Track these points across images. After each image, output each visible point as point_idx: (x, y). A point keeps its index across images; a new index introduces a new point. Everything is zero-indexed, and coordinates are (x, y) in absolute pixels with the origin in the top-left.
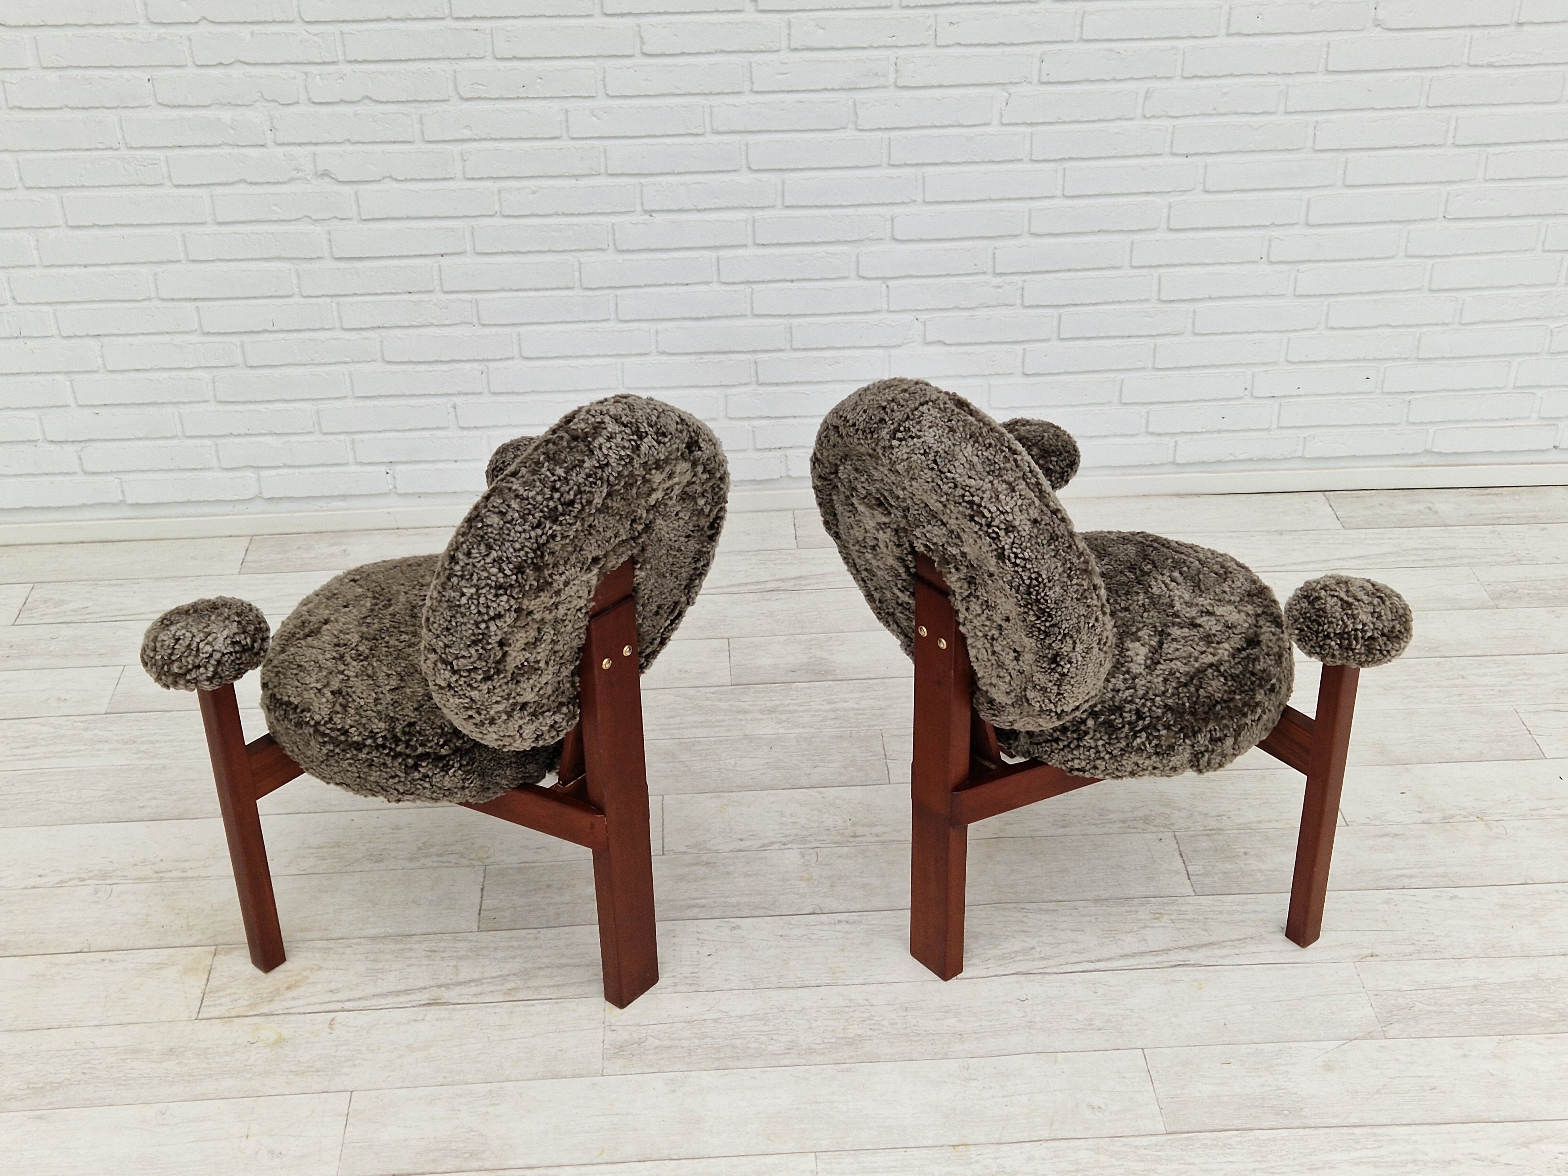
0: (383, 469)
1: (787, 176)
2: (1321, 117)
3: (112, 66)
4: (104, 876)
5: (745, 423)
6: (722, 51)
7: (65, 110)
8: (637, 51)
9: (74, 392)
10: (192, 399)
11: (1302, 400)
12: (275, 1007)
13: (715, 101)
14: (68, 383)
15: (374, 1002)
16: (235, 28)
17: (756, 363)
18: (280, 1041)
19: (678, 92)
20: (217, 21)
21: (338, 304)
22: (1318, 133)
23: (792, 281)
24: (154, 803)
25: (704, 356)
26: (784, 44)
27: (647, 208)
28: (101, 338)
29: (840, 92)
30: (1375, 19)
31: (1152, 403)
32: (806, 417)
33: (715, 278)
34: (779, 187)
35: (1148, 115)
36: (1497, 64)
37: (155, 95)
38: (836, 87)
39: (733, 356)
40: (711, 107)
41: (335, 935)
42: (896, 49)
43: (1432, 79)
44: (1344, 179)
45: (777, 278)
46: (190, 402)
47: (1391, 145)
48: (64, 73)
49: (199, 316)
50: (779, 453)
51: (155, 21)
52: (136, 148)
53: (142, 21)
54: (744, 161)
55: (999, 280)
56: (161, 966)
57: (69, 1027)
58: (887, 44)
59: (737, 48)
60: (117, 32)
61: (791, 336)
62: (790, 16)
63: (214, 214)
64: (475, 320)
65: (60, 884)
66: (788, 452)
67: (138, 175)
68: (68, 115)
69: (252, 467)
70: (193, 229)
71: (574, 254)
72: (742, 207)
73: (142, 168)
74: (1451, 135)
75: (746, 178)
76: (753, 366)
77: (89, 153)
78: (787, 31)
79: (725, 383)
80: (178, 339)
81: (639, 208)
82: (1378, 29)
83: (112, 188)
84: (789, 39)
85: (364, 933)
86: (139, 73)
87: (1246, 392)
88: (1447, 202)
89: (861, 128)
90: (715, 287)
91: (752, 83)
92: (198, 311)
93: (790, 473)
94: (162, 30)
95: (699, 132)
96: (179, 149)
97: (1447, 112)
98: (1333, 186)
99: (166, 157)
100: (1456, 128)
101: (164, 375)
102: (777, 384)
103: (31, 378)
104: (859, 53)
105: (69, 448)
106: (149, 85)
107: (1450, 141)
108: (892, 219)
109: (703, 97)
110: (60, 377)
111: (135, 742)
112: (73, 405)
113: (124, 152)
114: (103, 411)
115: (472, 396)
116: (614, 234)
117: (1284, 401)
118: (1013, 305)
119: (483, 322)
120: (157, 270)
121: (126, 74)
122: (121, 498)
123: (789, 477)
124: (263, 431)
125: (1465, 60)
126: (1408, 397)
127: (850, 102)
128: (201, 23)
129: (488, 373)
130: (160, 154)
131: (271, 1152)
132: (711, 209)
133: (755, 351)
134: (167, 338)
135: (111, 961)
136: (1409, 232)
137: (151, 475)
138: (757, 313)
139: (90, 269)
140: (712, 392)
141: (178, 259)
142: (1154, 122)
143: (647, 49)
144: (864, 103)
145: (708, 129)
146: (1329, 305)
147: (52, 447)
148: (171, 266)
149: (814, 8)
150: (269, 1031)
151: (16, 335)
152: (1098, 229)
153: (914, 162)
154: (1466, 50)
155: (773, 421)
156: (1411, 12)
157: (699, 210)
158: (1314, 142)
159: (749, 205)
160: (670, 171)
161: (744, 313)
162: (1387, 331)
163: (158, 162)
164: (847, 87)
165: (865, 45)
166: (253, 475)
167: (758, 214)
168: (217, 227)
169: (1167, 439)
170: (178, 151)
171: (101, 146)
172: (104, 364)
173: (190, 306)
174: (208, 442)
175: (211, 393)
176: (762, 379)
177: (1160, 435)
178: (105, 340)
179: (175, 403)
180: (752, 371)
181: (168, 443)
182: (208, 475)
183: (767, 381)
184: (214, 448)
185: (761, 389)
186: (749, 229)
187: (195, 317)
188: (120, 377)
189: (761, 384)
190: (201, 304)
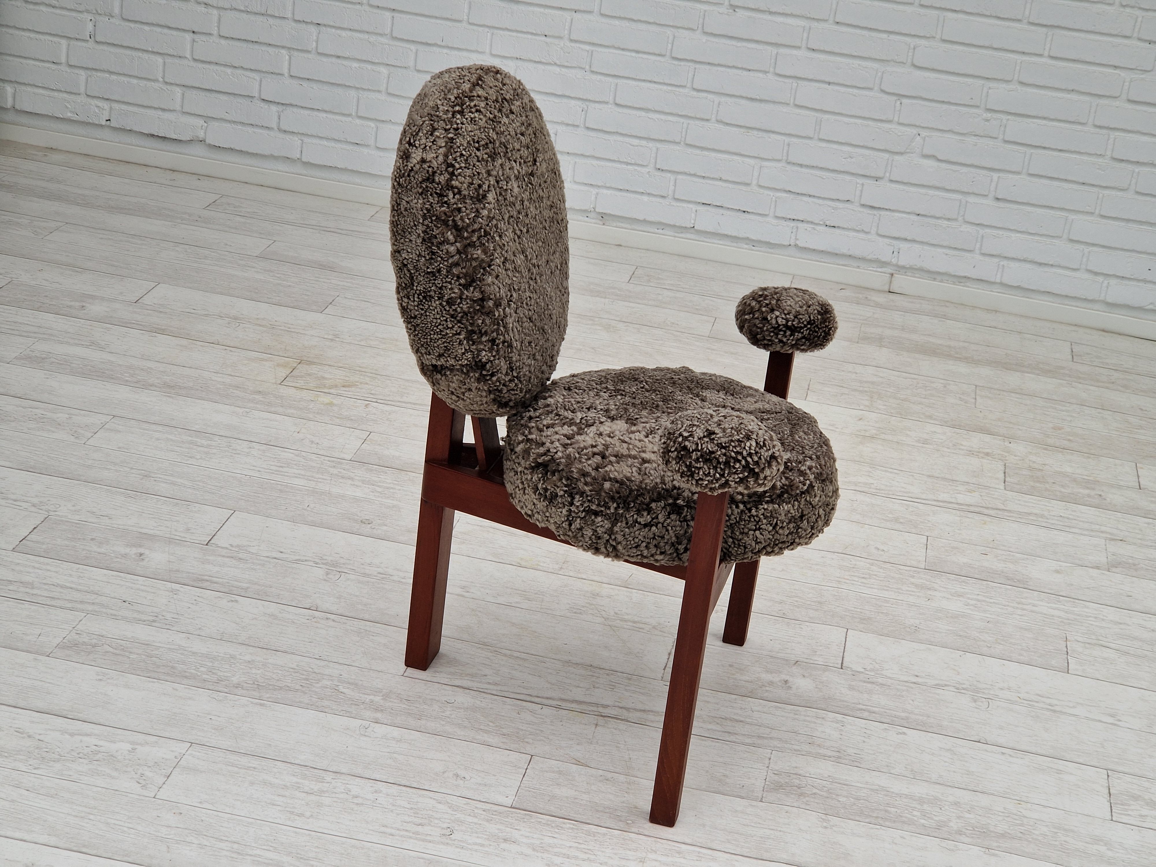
4: (236, 318)
5: (771, 193)
9: (290, 65)
10: (370, 88)
12: (332, 391)
14: (287, 57)
15: (398, 404)
17: (789, 145)
18: (331, 404)
21: (493, 34)
23: (829, 83)
24: (278, 298)
25: (750, 131)
28: (320, 27)
31: (1094, 245)
33: (772, 70)
35: (1124, 4)
39: (772, 135)
41: (381, 374)
45: (818, 78)
46: (369, 90)
49: (393, 23)
50: (792, 224)
55: (989, 115)
56: (263, 360)
57: (197, 369)
61: (820, 128)
64: (587, 67)
65: (206, 315)
66: (800, 225)
71: (672, 29)
72: (803, 17)
76: (786, 148)
79: (761, 156)
80: (373, 38)
85: (402, 377)
90: (770, 76)
92: (393, 20)
93: (798, 242)
101: (355, 65)
102: (801, 166)
103: (264, 48)
105: (274, 108)
108: (914, 49)
110: (284, 52)
111: (272, 272)
112: (286, 75)
114: (305, 84)
115: (571, 128)
116: (704, 19)
118: (996, 138)
119: (592, 70)
122: (298, 156)
123: (796, 245)
129: (587, 111)
131: (312, 442)
132: (779, 14)
133: (790, 135)
134: (366, 36)
135: (231, 351)
137: (325, 142)
138: (798, 103)
142: (1128, 10)
147: (262, 104)
150: (327, 399)
151: (263, 12)
152: (1071, 89)
153: (938, 6)
155: (792, 196)
157: (770, 13)
159: (809, 15)
161: (789, 102)
167: (814, 24)
169: (1100, 279)
172: (317, 47)
173: (388, 15)
174: (372, 124)
175: (385, 85)
176: (791, 159)
177: (1096, 274)
178: (323, 29)
179: (358, 88)
180: (785, 151)
181: (343, 119)
182: (365, 151)
183: (795, 162)
184: (375, 129)
185: (789, 167)
186: (805, 35)
187: (390, 24)
188: (325, 59)
189: (789, 163)
190: (396, 15)
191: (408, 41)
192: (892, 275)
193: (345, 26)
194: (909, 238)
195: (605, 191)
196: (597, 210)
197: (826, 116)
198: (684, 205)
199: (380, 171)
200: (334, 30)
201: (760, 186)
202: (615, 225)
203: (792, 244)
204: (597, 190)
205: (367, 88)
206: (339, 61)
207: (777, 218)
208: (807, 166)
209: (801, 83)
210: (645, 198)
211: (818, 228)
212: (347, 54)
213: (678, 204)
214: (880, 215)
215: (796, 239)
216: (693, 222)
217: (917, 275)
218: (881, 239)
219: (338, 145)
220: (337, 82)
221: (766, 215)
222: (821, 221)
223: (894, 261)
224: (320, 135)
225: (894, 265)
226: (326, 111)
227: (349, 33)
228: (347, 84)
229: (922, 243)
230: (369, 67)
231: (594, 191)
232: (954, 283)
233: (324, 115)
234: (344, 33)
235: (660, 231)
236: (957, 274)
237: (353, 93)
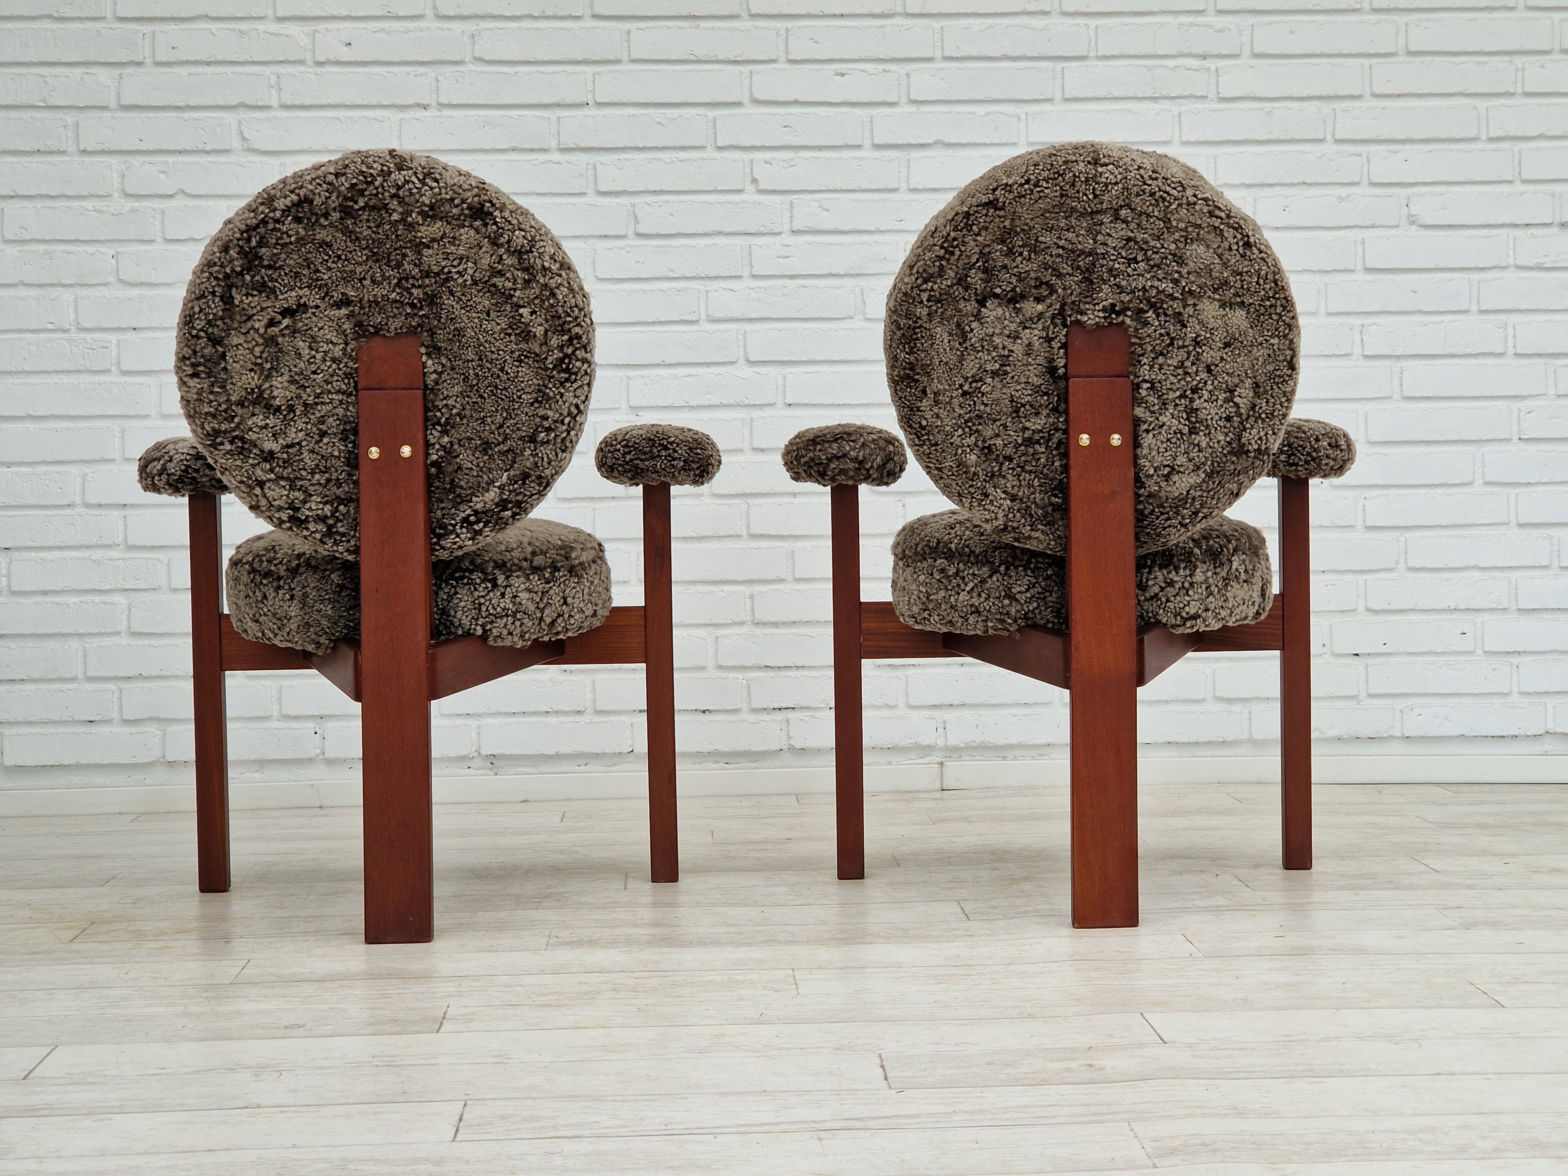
0: (311, 725)
1: (788, 370)
2: (1367, 321)
3: (77, 240)
5: (739, 675)
6: (720, 233)
7: (19, 288)
8: (631, 233)
10: (103, 631)
11: (1391, 660)
13: (712, 285)
16: (211, 202)
17: (752, 596)
19: (672, 275)
20: (194, 193)
22: (1365, 337)
26: (786, 228)
27: (632, 404)
28: (10, 553)
29: (846, 279)
30: (1409, 216)
32: (811, 667)
34: (780, 383)
36: (1546, 265)
37: (117, 272)
38: (842, 273)
39: (725, 588)
40: (707, 291)
42: (905, 235)
43: (1480, 280)
44: (1402, 391)
46: (100, 634)
47: (1447, 352)
48: (27, 248)
49: (126, 526)
50: (780, 716)
51: (131, 192)
52: (87, 330)
53: (116, 195)
54: (742, 354)
58: (895, 228)
59: (737, 229)
60: (89, 204)
61: (794, 565)
62: (793, 197)
63: (160, 406)
66: (791, 715)
67: (84, 359)
68: (22, 292)
69: (159, 720)
70: (135, 423)
72: (739, 405)
73: (90, 351)
74: (1510, 344)
75: (743, 371)
76: (749, 602)
77: (36, 336)
78: (789, 214)
80: (97, 554)
81: (624, 406)
82: (1414, 228)
83: (54, 375)
84: (791, 221)
86: (103, 249)
87: (1325, 649)
88: (1519, 422)
89: (870, 317)
91: (752, 266)
92: (125, 522)
93: (792, 742)
94: (136, 204)
95: (694, 319)
96: (134, 332)
97: (1503, 317)
98: (1390, 398)
99: (118, 341)
100: (1514, 336)
101: (74, 600)
102: (776, 624)
104: (865, 238)
106: (113, 262)
107: (1511, 351)
109: (699, 282)
113: (74, 335)
117: (1370, 661)
120: (87, 470)
121: (90, 249)
123: (792, 749)
124: (178, 673)
125: (1511, 261)
126: (1515, 660)
127: (858, 290)
128: (177, 197)
130: (113, 338)
132: (703, 407)
133: (751, 582)
134: (86, 553)
136: (1483, 455)
137: (38, 730)
138: (754, 532)
139: (14, 469)
140: (702, 633)
141: (113, 457)
143: (642, 229)
144: (872, 290)
145: (703, 317)
146: (1406, 541)
148: (103, 467)
149: (817, 188)
154: (1511, 252)
155: (771, 674)
156: (1445, 208)
157: (691, 408)
158: (1362, 347)
159: (746, 402)
160: (660, 362)
161: (740, 533)
162: (1477, 574)
163: (109, 345)
164: (854, 272)
165: (873, 229)
166: (157, 732)
167: (757, 413)
168: (160, 423)
169: (1237, 707)
170: (132, 335)
171: (50, 326)
172: (9, 585)
173: (116, 513)
174: (111, 686)
175: (125, 623)
176: (759, 617)
177: (1230, 701)
178: (16, 555)
179: (80, 636)
180: (748, 607)
181: (65, 686)
182: (106, 729)
183: (765, 620)
184: (117, 694)
185: (758, 631)
186: (747, 431)
187: (121, 528)
188: (23, 600)
189: (757, 624)
190: (128, 512)
191: (153, 548)
192: (942, 764)
193: (51, 544)
194: (955, 703)
195: (490, 721)
196: (483, 752)
197: (799, 544)
198: (614, 718)
199: (134, 757)
200: (33, 554)
201: (721, 668)
202: (513, 771)
203: (784, 747)
204: (478, 722)
205: (96, 631)
206: (48, 599)
207: (755, 711)
208: (785, 624)
209: (753, 501)
210: (553, 720)
211: (818, 714)
212: (60, 586)
213: (604, 719)
214: (907, 676)
215: (789, 738)
216: (630, 742)
217: (977, 758)
218: (914, 713)
219: (62, 730)
220: (49, 632)
221: (737, 711)
222: (821, 702)
223: (941, 742)
224: (30, 719)
225: (941, 749)
226: (34, 681)
227: (58, 554)
228: (64, 632)
229: (975, 706)
230: (97, 598)
231: (474, 723)
232: (1033, 758)
233: (33, 687)
234: (49, 555)
235: (583, 768)
236: (1035, 742)
237: (74, 643)
